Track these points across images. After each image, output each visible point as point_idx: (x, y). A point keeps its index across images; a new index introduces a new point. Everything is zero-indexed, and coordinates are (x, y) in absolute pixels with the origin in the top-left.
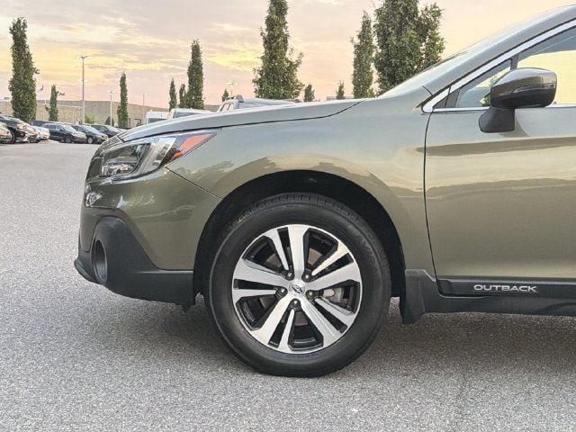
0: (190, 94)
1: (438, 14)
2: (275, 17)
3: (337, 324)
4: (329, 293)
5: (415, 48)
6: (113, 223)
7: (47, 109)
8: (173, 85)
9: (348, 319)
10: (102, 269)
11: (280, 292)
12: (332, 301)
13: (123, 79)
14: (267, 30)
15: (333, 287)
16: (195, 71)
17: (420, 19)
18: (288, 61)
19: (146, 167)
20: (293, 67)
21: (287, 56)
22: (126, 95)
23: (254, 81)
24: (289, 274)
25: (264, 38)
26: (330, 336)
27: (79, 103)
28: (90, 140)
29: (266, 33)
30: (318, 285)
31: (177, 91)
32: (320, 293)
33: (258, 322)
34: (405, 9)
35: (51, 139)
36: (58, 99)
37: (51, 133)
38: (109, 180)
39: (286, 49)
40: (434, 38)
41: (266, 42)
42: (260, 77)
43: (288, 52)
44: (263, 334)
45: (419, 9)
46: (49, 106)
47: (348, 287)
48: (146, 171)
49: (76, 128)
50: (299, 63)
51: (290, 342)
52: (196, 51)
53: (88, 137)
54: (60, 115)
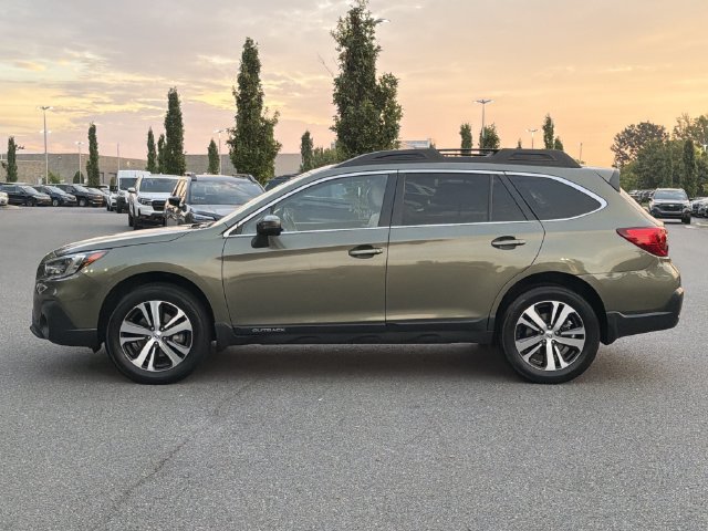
0: (168, 147)
1: (394, 83)
2: (247, 75)
3: (180, 354)
4: (176, 337)
5: (373, 116)
6: (50, 303)
7: (3, 165)
8: (150, 135)
9: (186, 351)
10: (46, 331)
11: (147, 338)
12: (177, 342)
13: (92, 130)
14: (239, 88)
15: (178, 334)
16: (174, 121)
17: (378, 87)
18: (262, 120)
19: (69, 271)
20: (269, 126)
21: (262, 115)
22: (96, 148)
23: (228, 142)
24: (151, 328)
25: (237, 97)
26: (176, 361)
27: (41, 157)
28: (56, 202)
29: (239, 92)
30: (169, 333)
31: (156, 141)
32: (170, 338)
33: (136, 354)
34: (363, 79)
35: (10, 203)
36: (17, 153)
37: (10, 196)
38: (49, 279)
39: (261, 108)
40: (393, 106)
41: (239, 101)
42: (234, 137)
43: (263, 110)
44: (139, 362)
45: (377, 78)
46: (6, 161)
47: (185, 333)
48: (69, 273)
49: (39, 189)
50: (275, 122)
51: (154, 365)
52: (173, 100)
53: (53, 199)
54: (20, 172)
